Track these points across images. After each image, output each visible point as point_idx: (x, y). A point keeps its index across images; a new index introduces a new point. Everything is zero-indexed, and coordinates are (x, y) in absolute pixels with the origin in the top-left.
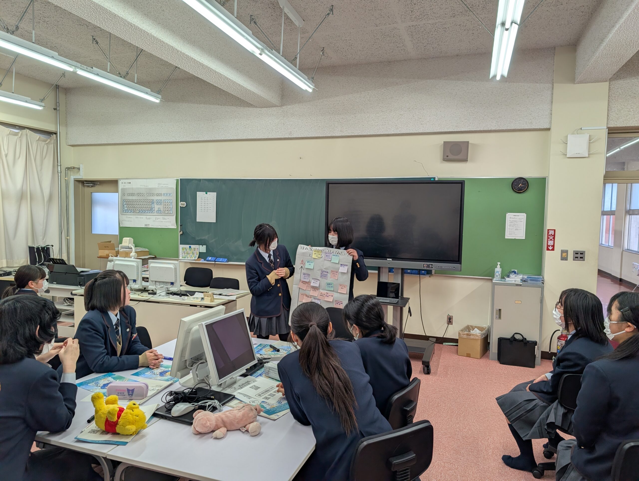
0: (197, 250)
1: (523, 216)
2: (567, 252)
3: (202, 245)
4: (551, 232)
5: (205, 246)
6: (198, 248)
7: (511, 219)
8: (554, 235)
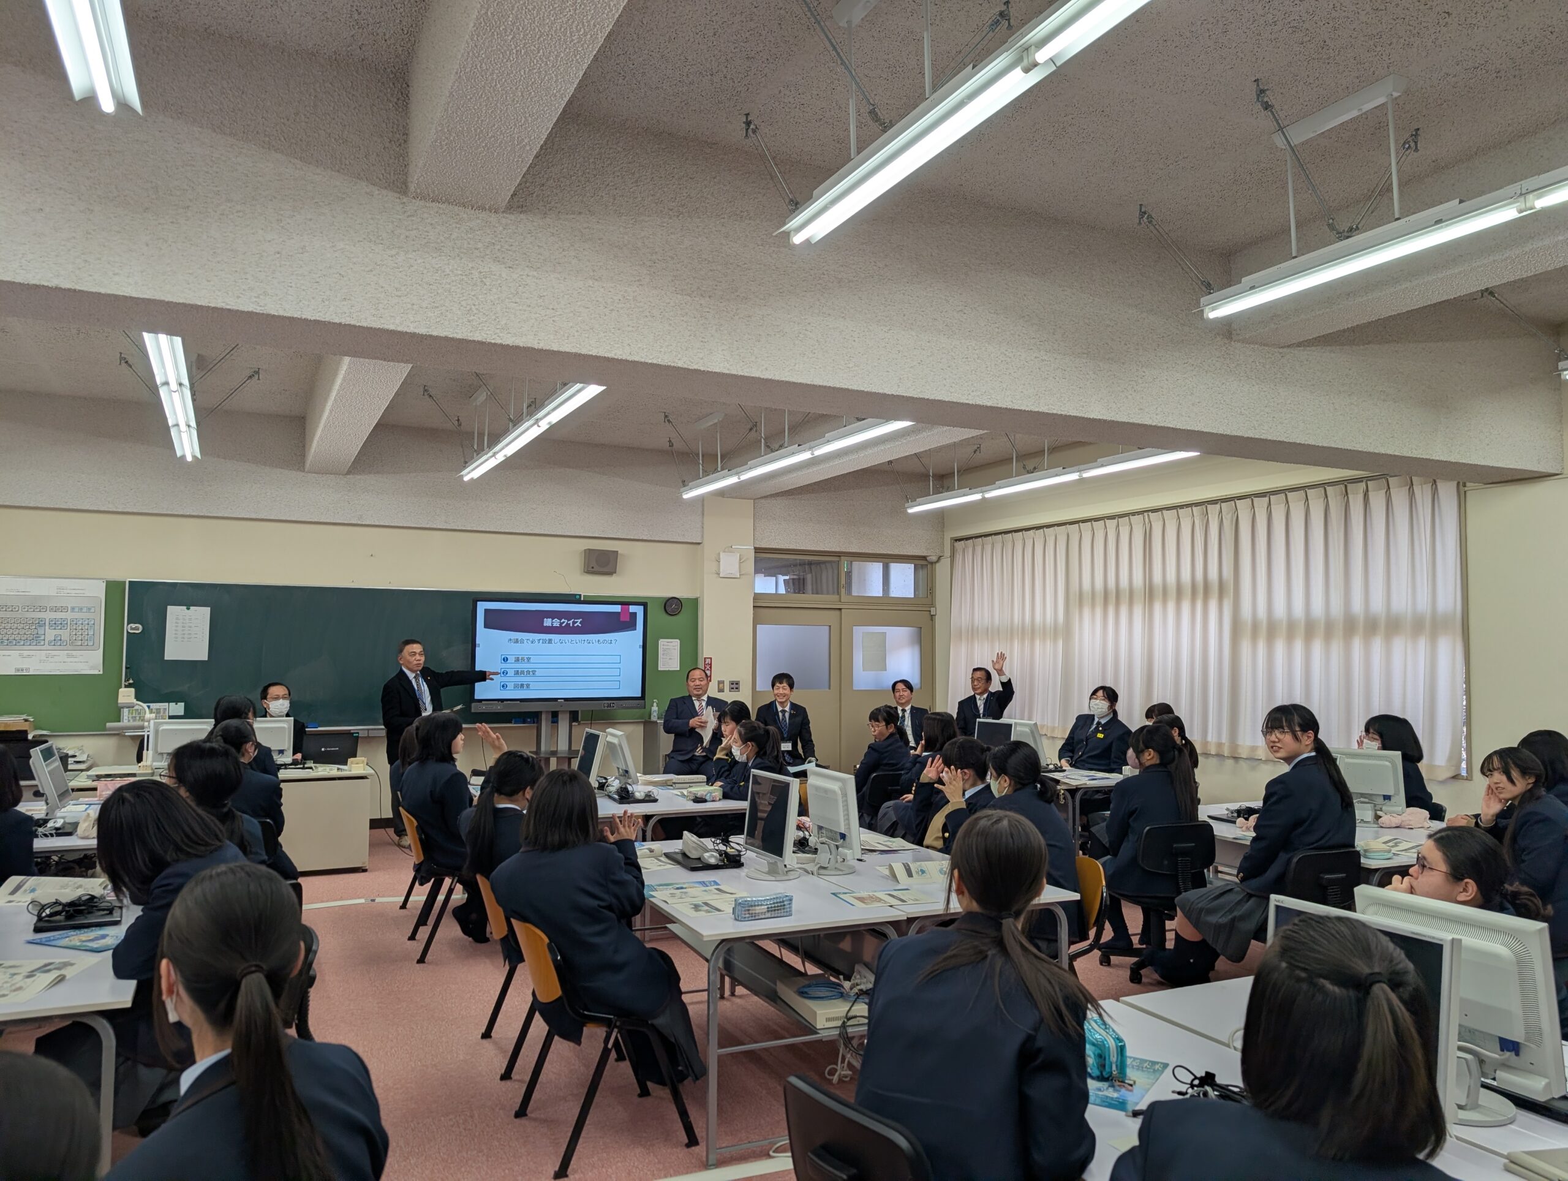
0: (164, 712)
1: (676, 643)
2: (723, 682)
3: (176, 702)
4: (708, 661)
5: (183, 704)
6: (165, 709)
7: (665, 647)
8: (711, 664)
